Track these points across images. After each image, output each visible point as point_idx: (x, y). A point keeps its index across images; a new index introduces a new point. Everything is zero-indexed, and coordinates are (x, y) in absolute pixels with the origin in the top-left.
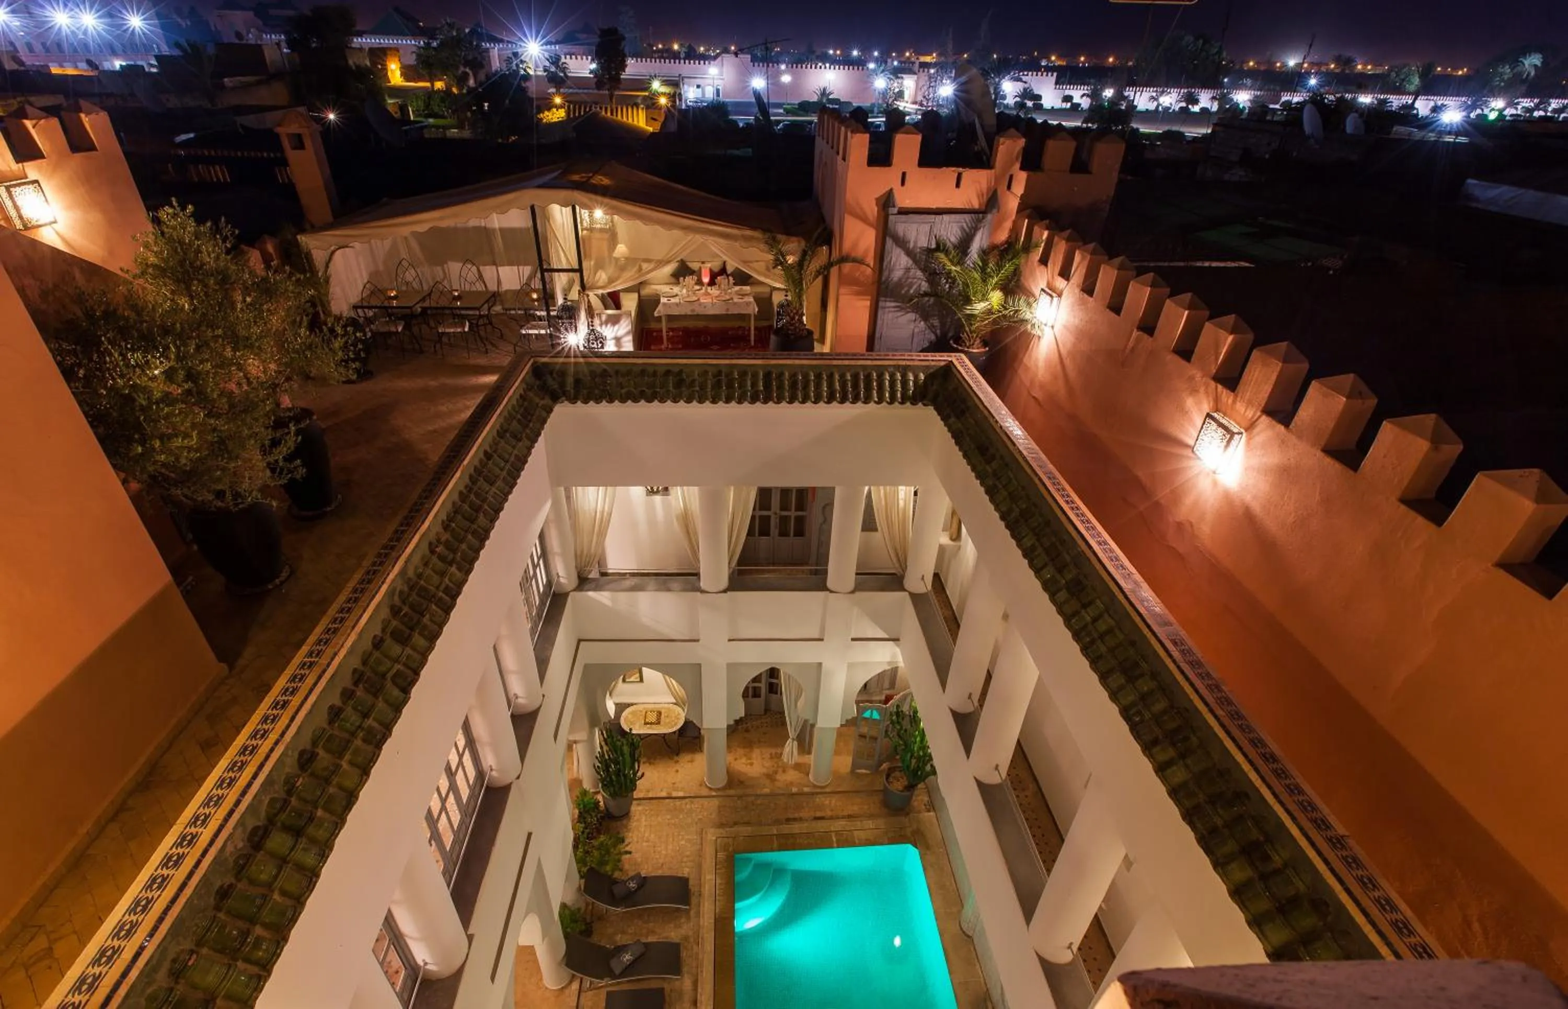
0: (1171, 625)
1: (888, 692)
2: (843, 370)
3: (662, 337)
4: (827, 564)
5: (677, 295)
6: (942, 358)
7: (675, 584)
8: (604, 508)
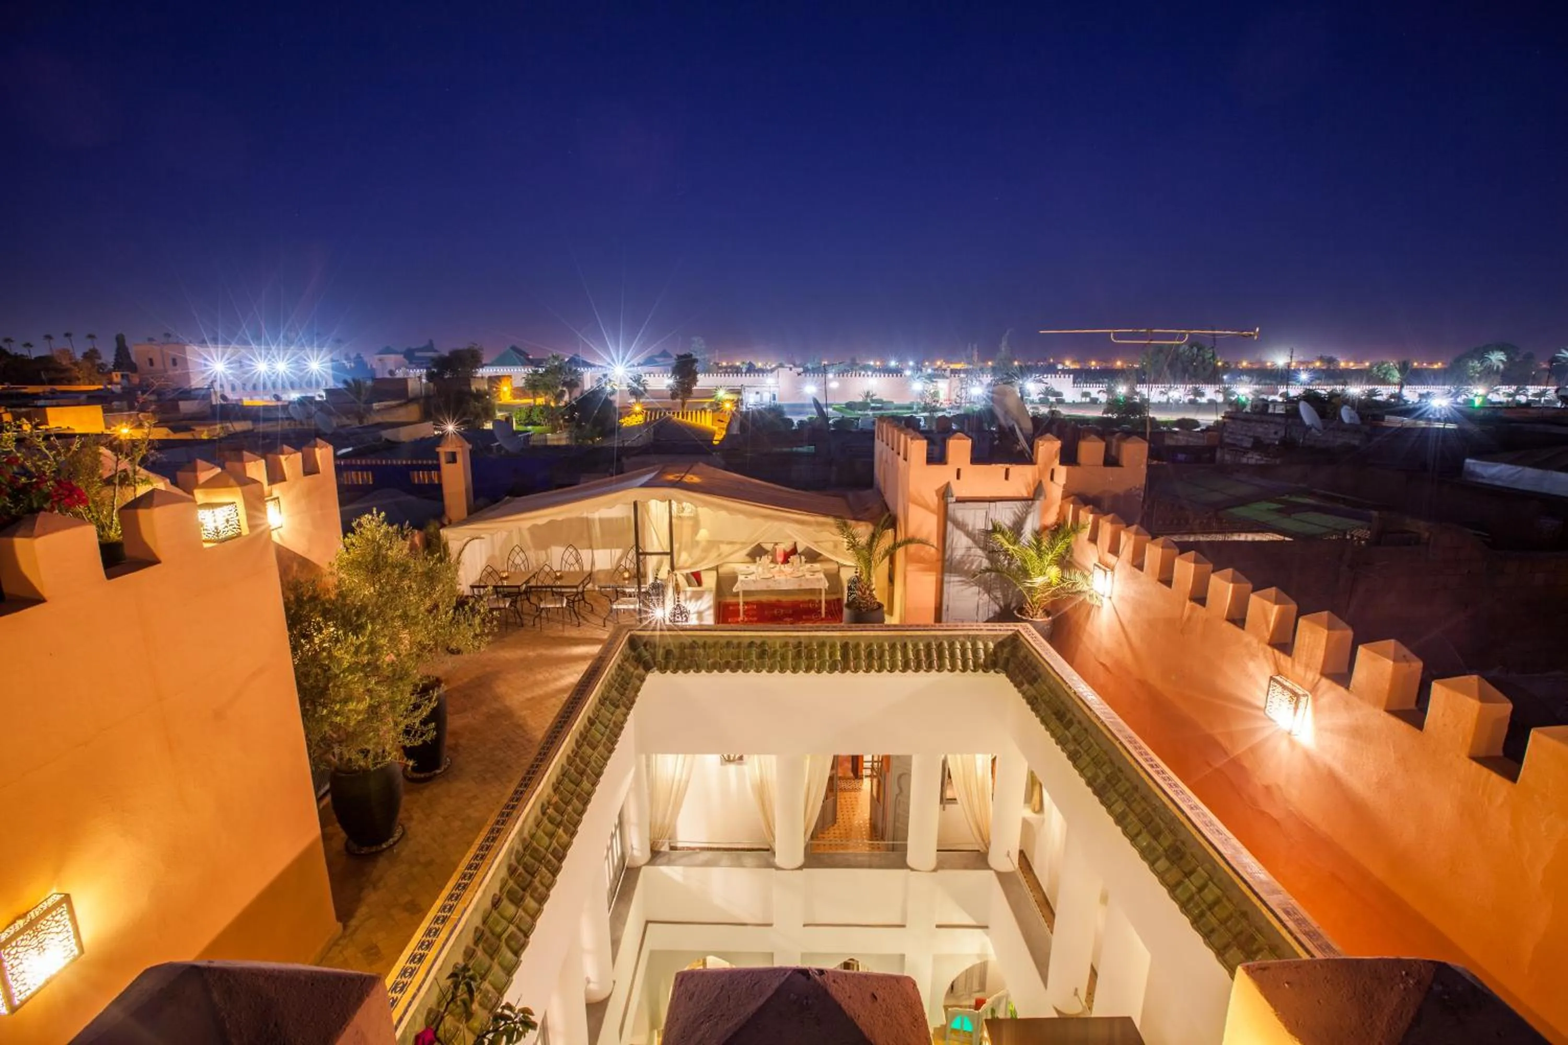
0: (1279, 892)
1: (979, 995)
2: (915, 641)
3: (739, 610)
4: (906, 839)
5: (753, 573)
6: (1005, 629)
7: (748, 858)
8: (681, 776)
